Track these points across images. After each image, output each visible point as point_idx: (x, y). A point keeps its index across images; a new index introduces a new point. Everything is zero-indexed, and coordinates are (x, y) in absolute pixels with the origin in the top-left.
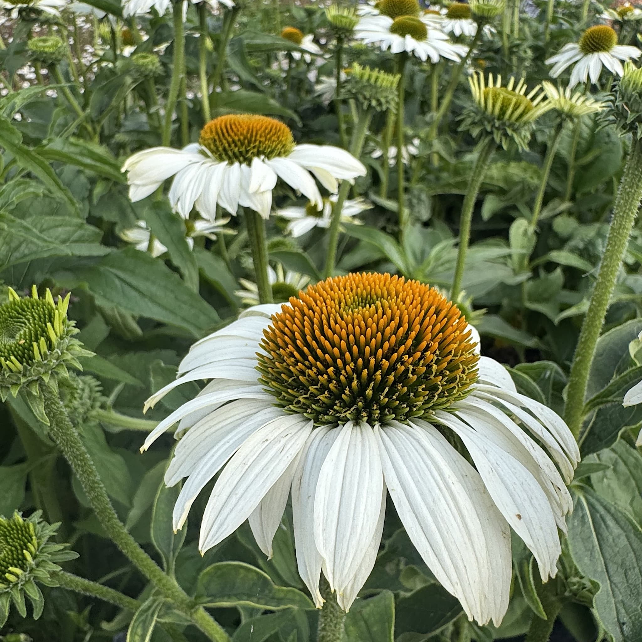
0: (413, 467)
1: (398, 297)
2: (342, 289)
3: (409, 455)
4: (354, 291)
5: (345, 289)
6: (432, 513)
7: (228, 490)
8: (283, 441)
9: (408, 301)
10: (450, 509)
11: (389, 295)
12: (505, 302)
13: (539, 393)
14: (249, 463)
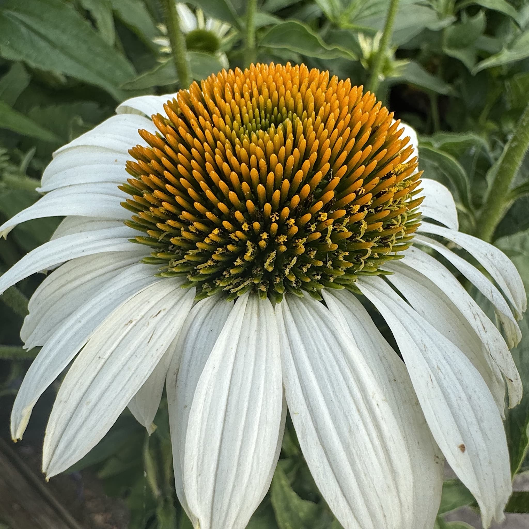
0: (326, 377)
1: (317, 114)
2: (237, 95)
3: (321, 357)
4: (254, 99)
5: (242, 96)
6: (347, 448)
7: (77, 395)
8: (153, 322)
9: (332, 122)
10: (371, 442)
11: (305, 108)
12: (424, 46)
13: (463, 178)
14: (106, 357)
